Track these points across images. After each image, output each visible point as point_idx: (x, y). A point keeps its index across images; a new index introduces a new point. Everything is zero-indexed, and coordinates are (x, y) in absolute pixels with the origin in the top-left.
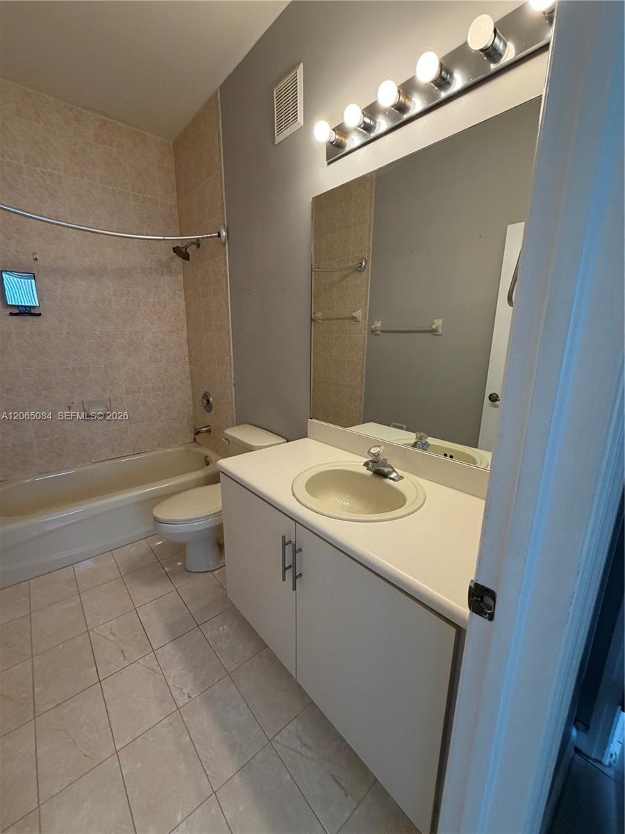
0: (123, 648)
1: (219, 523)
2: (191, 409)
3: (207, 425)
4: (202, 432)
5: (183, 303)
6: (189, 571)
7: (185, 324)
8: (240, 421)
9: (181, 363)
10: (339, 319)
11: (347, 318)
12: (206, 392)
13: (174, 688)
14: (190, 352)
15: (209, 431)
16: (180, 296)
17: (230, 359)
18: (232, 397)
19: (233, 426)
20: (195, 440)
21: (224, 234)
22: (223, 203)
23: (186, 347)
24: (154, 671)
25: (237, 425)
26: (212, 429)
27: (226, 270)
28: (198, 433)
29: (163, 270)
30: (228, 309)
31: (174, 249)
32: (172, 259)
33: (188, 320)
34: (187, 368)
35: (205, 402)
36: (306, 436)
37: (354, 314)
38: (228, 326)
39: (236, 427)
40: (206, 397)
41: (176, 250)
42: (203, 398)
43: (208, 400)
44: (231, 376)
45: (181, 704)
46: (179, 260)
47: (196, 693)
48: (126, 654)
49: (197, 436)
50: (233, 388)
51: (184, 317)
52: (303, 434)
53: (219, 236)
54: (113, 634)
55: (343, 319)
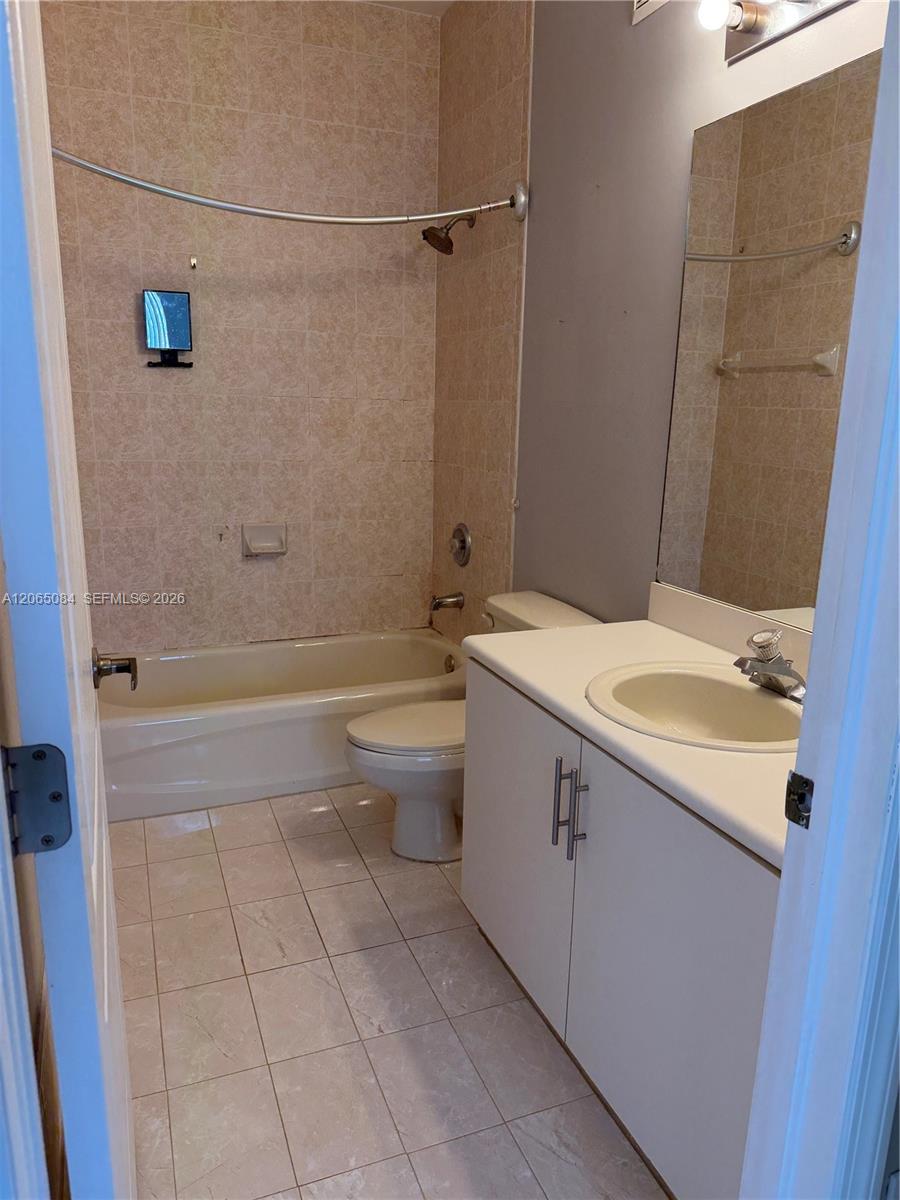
0: (282, 941)
1: (458, 767)
2: (430, 559)
3: (458, 591)
4: (446, 606)
5: (432, 341)
6: (398, 855)
7: (432, 385)
8: (522, 584)
9: (419, 463)
10: (782, 369)
11: (801, 368)
12: (461, 524)
13: (357, 1013)
14: (437, 439)
15: (459, 605)
16: (429, 324)
17: (513, 457)
18: (509, 537)
19: (507, 591)
20: (431, 623)
21: (522, 199)
22: (525, 139)
23: (430, 431)
24: (328, 983)
25: (515, 590)
26: (466, 602)
27: (519, 272)
28: (437, 606)
29: (401, 273)
30: (517, 354)
31: (424, 233)
32: (418, 251)
33: (439, 376)
34: (429, 473)
35: (457, 544)
36: (645, 617)
37: (819, 358)
38: (515, 390)
39: (512, 595)
40: (460, 533)
41: (429, 235)
42: (454, 537)
43: (463, 542)
44: (511, 492)
45: (365, 1036)
46: (431, 253)
47: (391, 1029)
48: (286, 951)
49: (435, 612)
50: (513, 516)
51: (431, 369)
52: (638, 612)
53: (513, 205)
54: (266, 919)
55: (795, 369)
